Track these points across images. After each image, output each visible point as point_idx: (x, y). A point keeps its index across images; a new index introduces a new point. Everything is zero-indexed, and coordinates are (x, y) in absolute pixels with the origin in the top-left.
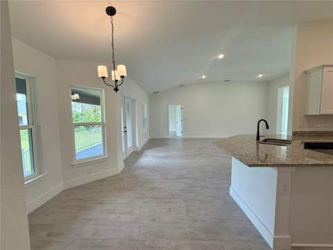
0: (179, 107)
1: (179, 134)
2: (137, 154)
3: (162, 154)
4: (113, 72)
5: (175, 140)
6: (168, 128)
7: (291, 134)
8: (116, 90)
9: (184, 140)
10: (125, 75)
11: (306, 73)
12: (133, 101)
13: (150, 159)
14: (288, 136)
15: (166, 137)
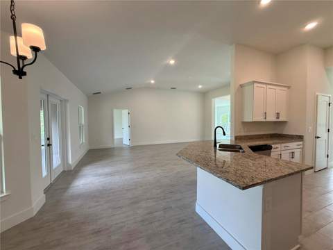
0: (125, 112)
1: (126, 142)
2: (69, 175)
3: (107, 170)
4: (12, 39)
5: (121, 149)
6: (113, 136)
7: (234, 139)
8: (20, 73)
9: (133, 148)
10: (43, 47)
11: (241, 86)
12: (64, 102)
13: (90, 180)
14: (231, 140)
15: (110, 145)
